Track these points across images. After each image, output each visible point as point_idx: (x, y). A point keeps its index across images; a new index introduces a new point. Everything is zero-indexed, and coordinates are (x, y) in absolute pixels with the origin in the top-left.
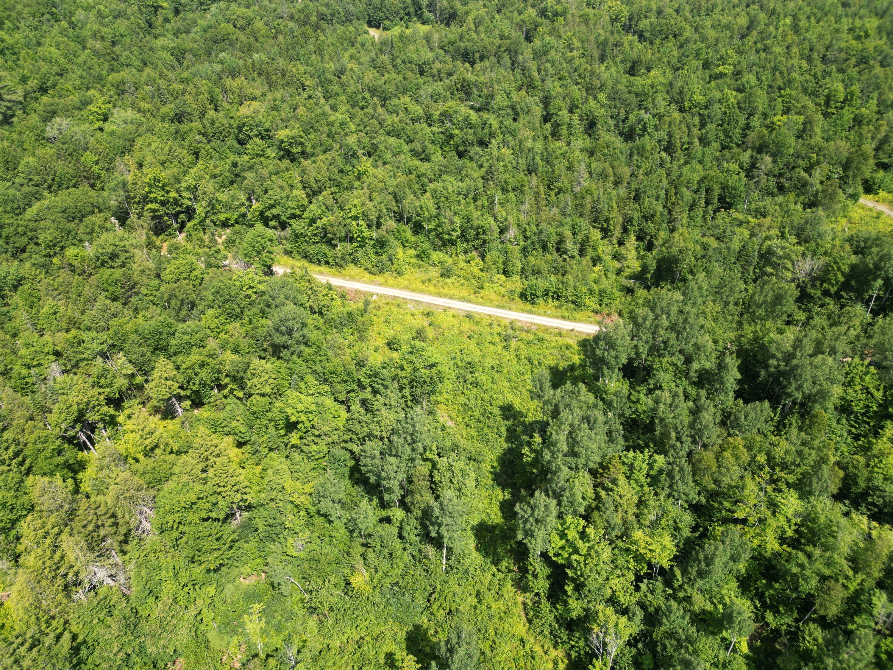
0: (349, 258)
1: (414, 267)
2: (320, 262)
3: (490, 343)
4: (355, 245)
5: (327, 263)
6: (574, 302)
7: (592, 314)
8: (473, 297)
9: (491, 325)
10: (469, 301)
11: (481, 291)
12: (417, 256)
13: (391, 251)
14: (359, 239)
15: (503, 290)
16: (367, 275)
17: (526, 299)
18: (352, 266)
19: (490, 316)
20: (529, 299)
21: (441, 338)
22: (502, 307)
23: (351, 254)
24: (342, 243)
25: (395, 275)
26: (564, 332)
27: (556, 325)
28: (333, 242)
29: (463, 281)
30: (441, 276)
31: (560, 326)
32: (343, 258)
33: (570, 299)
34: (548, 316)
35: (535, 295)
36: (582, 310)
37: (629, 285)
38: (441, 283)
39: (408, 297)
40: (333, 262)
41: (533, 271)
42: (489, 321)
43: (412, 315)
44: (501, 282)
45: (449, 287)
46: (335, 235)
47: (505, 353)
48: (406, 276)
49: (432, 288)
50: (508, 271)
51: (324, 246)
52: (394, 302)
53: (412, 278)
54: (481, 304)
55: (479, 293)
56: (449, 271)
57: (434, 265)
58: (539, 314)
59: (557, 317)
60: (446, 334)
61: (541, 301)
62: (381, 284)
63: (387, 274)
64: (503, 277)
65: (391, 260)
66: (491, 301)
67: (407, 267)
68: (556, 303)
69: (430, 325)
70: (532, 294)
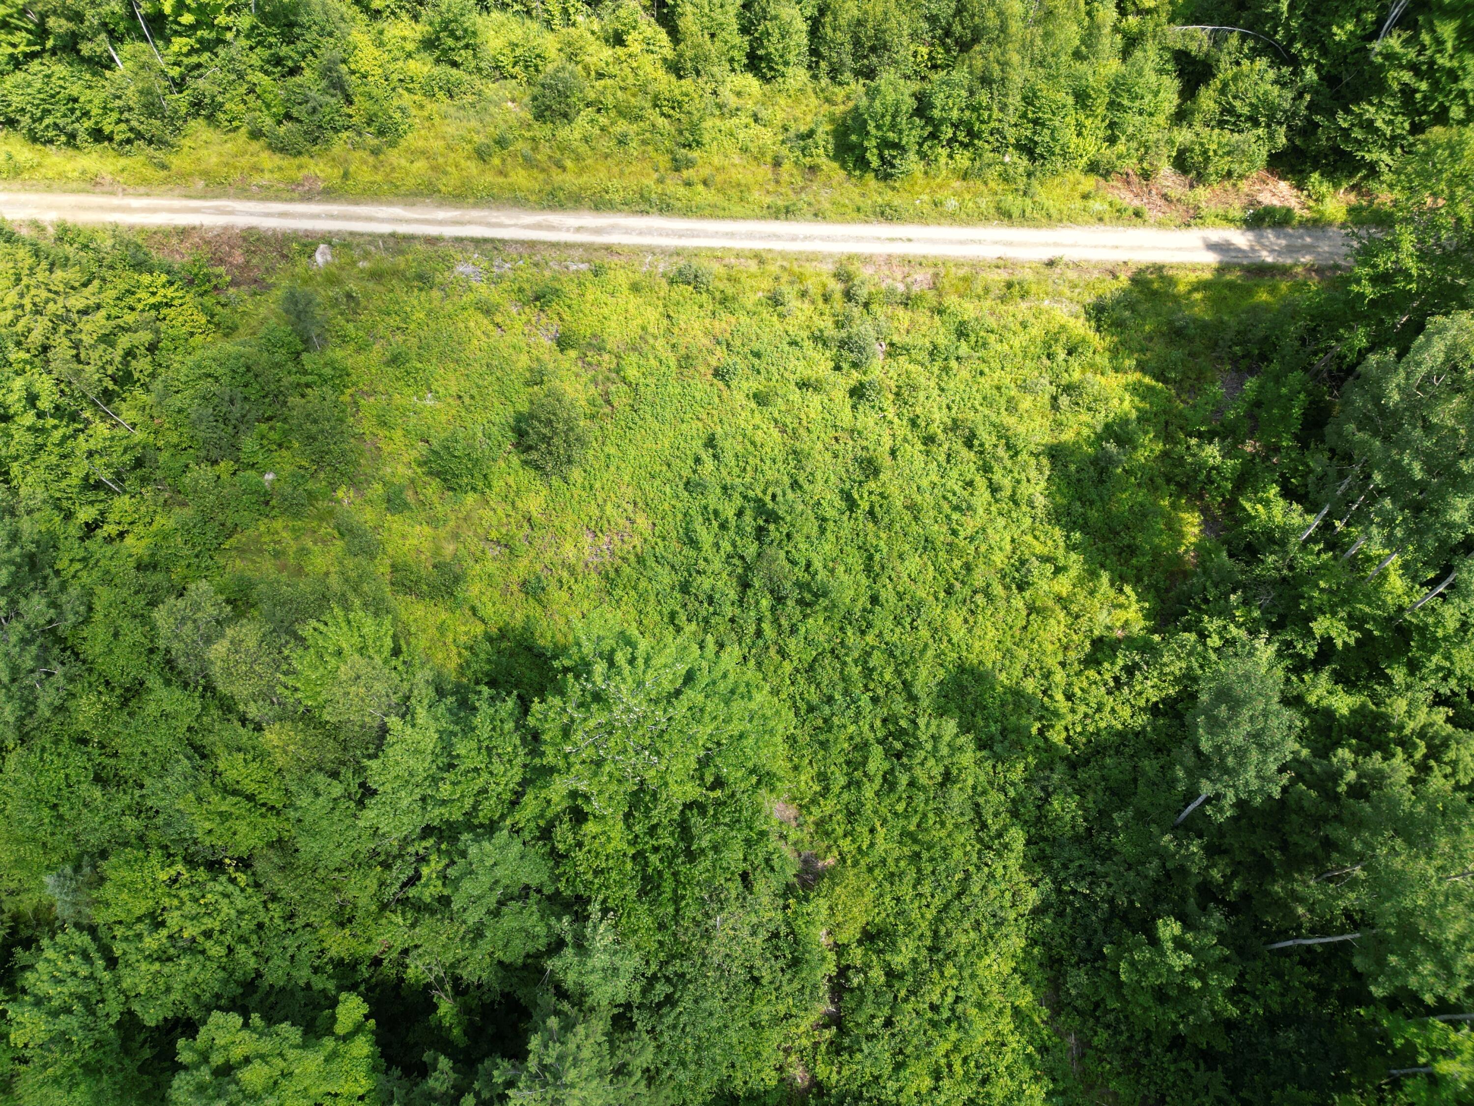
0: (180, 101)
1: (431, 95)
2: (72, 136)
3: (803, 385)
4: (179, 44)
5: (98, 135)
6: (1028, 149)
7: (1089, 183)
8: (674, 187)
9: (775, 300)
10: (665, 208)
11: (695, 154)
12: (429, 44)
13: (328, 50)
14: (187, 19)
15: (767, 137)
16: (268, 160)
17: (862, 163)
18: (197, 125)
19: (759, 258)
20: (875, 163)
21: (621, 397)
22: (787, 212)
23: (179, 85)
24: (128, 48)
25: (372, 141)
26: (1028, 275)
27: (991, 253)
28: (86, 49)
29: (622, 126)
30: (539, 116)
31: (1011, 253)
32: (152, 109)
33: (1011, 135)
34: (953, 218)
35: (896, 146)
36: (1055, 173)
37: (1193, 47)
38: (545, 150)
39: (449, 231)
40: (121, 132)
41: (857, 42)
42: (767, 284)
43: (487, 310)
44: (750, 105)
45: (578, 158)
46: (78, 17)
47: (868, 420)
48: (411, 140)
49: (520, 177)
50: (768, 58)
51: (60, 70)
52: (400, 262)
53: (438, 145)
54: (714, 212)
55: (690, 164)
56: (563, 95)
57: (499, 72)
58: (921, 218)
59: (984, 218)
60: (632, 373)
61: (912, 163)
62: (329, 194)
63: (340, 143)
64: (750, 82)
65: (337, 85)
66: (742, 189)
67: (407, 99)
68: (963, 159)
69: (563, 343)
70: (885, 144)
